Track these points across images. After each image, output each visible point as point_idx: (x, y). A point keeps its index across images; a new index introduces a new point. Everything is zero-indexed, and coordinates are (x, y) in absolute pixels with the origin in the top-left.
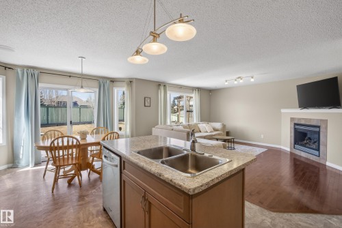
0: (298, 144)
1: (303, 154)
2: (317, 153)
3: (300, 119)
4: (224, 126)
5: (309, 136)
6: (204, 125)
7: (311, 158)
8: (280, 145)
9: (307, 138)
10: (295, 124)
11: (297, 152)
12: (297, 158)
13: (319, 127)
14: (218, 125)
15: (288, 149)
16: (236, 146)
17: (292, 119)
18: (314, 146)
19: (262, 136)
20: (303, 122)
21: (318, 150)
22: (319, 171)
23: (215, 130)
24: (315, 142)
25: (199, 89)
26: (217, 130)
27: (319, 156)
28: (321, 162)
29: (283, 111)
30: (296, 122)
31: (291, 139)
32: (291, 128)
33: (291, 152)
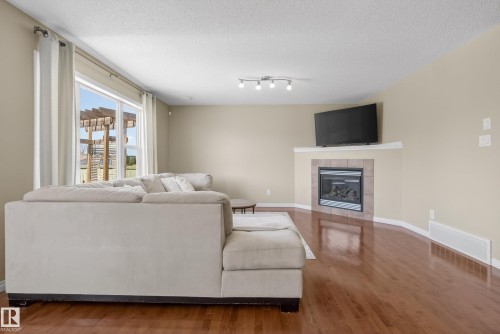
0: (325, 198)
1: (336, 212)
2: (358, 206)
3: (329, 161)
7: (350, 216)
8: (293, 201)
10: (321, 169)
11: (325, 210)
12: (325, 218)
13: (361, 170)
14: (201, 179)
15: (309, 207)
17: (314, 162)
18: (351, 197)
20: (334, 165)
21: (361, 202)
27: (362, 210)
28: (366, 218)
29: (297, 150)
30: (322, 165)
31: (313, 192)
32: (313, 175)
33: (313, 212)
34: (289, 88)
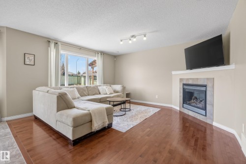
0: (186, 104)
1: (191, 113)
2: (203, 112)
3: (188, 79)
4: (124, 88)
5: (195, 95)
6: (105, 87)
7: (198, 118)
8: (171, 103)
9: (193, 97)
10: (184, 85)
11: (186, 111)
12: (186, 117)
13: (205, 86)
14: (118, 87)
15: (178, 108)
16: (133, 107)
17: (181, 80)
18: (200, 105)
19: (157, 97)
20: (190, 82)
21: (205, 109)
22: (205, 130)
23: (115, 92)
24: (201, 101)
25: (103, 53)
26: (117, 92)
27: (206, 116)
28: (208, 121)
29: (174, 73)
30: (185, 82)
31: (180, 99)
32: (180, 88)
33: (180, 111)
34: (145, 39)
